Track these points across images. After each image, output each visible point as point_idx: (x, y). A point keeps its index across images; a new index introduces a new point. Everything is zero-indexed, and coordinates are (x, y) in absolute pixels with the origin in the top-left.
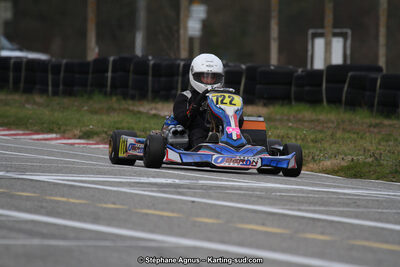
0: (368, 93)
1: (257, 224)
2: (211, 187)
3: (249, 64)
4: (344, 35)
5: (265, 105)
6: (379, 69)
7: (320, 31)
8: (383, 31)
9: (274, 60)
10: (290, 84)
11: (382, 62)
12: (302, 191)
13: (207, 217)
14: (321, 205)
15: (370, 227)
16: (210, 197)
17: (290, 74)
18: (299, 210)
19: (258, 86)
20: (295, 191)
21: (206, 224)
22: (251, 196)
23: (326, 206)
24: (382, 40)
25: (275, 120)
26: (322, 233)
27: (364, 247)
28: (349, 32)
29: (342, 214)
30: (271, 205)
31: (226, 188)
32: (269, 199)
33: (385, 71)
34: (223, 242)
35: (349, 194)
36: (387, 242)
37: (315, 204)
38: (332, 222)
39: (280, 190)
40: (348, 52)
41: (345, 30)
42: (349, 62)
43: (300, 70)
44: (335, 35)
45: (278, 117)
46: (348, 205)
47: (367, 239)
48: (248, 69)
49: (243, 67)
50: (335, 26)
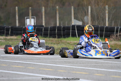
0: (41, 32)
1: (16, 65)
2: (4, 57)
3: (11, 26)
4: (34, 18)
5: (16, 36)
6: (43, 26)
7: (28, 17)
8: (43, 17)
9: (17, 25)
10: (22, 31)
11: (44, 24)
12: (26, 57)
13: (4, 64)
14: (31, 60)
15: (44, 65)
16: (4, 59)
17: (22, 28)
18: (26, 61)
19: (14, 32)
20: (25, 57)
21: (4, 66)
22: (14, 59)
23: (33, 60)
24: (44, 19)
25: (18, 40)
26: (32, 67)
27: (43, 70)
28: (35, 17)
29: (36, 62)
30: (19, 61)
31: (8, 57)
32: (19, 59)
33: (44, 27)
34: (8, 70)
35: (38, 57)
36: (48, 68)
37: (30, 60)
38: (34, 64)
39: (21, 57)
40: (35, 22)
41: (34, 17)
42: (35, 25)
43: (24, 27)
44: (32, 18)
45: (19, 39)
46: (38, 60)
47: (43, 68)
48: (11, 27)
49: (10, 27)
50: (32, 16)
